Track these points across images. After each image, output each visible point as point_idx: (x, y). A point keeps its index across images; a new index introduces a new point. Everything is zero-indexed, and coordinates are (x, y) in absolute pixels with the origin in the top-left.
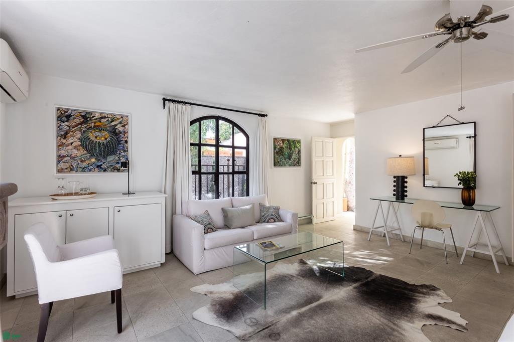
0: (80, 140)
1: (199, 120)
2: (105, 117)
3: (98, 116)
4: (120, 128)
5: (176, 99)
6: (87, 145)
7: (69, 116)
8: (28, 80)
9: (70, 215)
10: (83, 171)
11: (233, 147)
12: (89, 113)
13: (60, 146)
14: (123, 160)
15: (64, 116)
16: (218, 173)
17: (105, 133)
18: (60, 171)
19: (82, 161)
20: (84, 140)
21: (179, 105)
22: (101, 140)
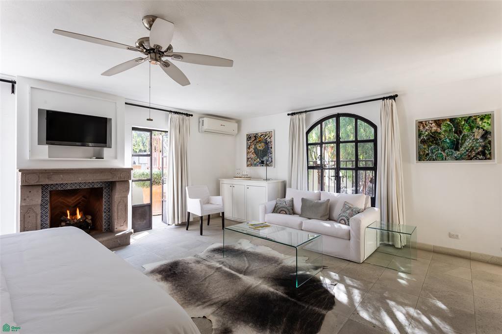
0: (254, 149)
1: (320, 122)
2: (262, 135)
3: (260, 134)
4: (269, 140)
5: (302, 111)
6: (256, 152)
7: (251, 137)
8: (237, 124)
9: (234, 187)
10: (255, 166)
11: (356, 142)
12: (257, 134)
13: (248, 153)
14: (270, 159)
15: (249, 138)
16: (338, 169)
17: (263, 144)
18: (248, 166)
19: (255, 161)
20: (255, 149)
21: (297, 116)
22: (261, 148)
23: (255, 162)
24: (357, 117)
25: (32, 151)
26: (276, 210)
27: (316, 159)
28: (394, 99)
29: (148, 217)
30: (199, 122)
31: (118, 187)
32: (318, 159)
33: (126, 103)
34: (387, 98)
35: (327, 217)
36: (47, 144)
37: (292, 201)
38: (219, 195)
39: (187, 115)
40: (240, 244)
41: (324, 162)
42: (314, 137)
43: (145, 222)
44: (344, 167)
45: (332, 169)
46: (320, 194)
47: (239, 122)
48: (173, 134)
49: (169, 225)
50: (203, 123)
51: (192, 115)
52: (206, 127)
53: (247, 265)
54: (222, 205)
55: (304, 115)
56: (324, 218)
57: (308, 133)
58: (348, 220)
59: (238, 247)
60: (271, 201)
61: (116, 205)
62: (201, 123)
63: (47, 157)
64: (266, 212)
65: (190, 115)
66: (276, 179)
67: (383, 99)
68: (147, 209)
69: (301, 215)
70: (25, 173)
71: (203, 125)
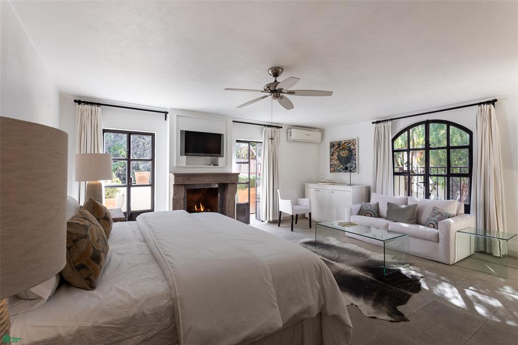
0: (337, 156)
1: (407, 129)
2: (345, 143)
3: (343, 142)
4: (352, 147)
5: (388, 118)
6: (340, 159)
7: (334, 145)
8: (320, 133)
9: (318, 191)
10: (338, 172)
11: (448, 148)
12: (340, 142)
13: (331, 160)
14: (354, 165)
15: (332, 145)
16: (427, 175)
17: (346, 151)
18: (331, 172)
19: (338, 167)
20: (339, 156)
21: (383, 124)
22: (345, 155)
23: (339, 169)
24: (449, 124)
25: (177, 161)
26: (361, 212)
27: (403, 165)
28: (494, 104)
29: (247, 214)
30: (287, 133)
31: (230, 188)
32: (404, 165)
33: (233, 121)
34: (484, 103)
35: (415, 220)
36: (185, 155)
37: (377, 205)
38: (305, 198)
39: (277, 127)
40: (328, 240)
41: (412, 168)
42: (400, 143)
43: (244, 218)
44: (436, 173)
45: (421, 175)
46: (407, 199)
47: (322, 131)
48: (267, 143)
49: (262, 221)
50: (291, 134)
51: (281, 127)
52: (293, 137)
53: (337, 256)
54: (309, 207)
55: (390, 123)
56: (411, 222)
57: (393, 140)
58: (437, 224)
59: (326, 242)
60: (355, 204)
61: (228, 202)
62: (289, 134)
63: (184, 165)
64: (351, 214)
65: (280, 127)
66: (359, 185)
67: (480, 104)
68: (246, 206)
69: (386, 219)
70: (177, 176)
71: (291, 135)
